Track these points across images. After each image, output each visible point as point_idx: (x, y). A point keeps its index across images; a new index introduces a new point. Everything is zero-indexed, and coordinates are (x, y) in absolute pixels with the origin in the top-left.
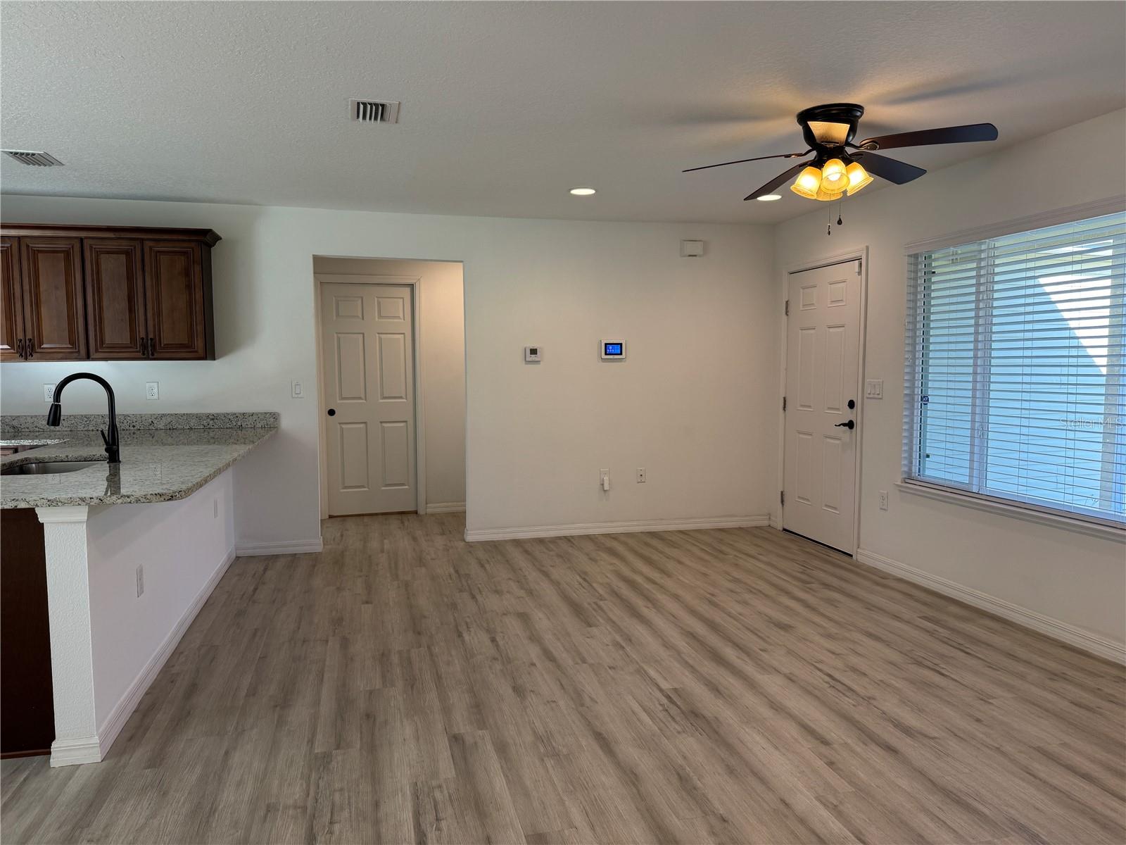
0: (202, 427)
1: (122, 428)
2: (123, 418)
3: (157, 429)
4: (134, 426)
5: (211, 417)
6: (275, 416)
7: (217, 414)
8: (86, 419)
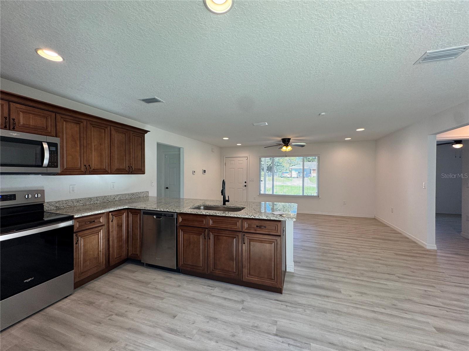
0: (129, 198)
1: (104, 201)
2: (104, 197)
3: (116, 201)
4: (108, 200)
5: (132, 194)
6: (148, 192)
7: (134, 193)
8: (90, 199)
